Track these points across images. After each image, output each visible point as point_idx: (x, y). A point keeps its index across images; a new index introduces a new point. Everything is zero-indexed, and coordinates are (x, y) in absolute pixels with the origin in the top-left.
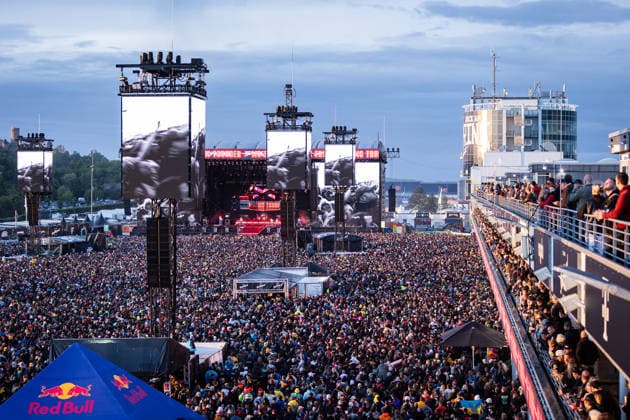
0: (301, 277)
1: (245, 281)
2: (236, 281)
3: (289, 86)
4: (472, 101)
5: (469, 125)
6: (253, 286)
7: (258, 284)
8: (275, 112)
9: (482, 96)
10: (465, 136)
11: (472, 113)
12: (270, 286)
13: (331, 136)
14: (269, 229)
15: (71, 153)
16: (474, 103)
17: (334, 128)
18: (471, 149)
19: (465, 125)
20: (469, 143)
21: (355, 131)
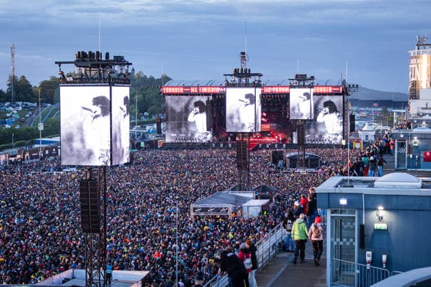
0: (249, 199)
1: (200, 206)
2: (192, 206)
3: (243, 53)
4: (417, 47)
5: (413, 66)
6: (205, 210)
7: (209, 208)
8: (233, 73)
9: (425, 43)
10: (410, 73)
11: (416, 57)
12: (218, 210)
13: (295, 82)
14: (260, 145)
15: (148, 77)
16: (418, 49)
17: (297, 76)
18: (415, 84)
19: (411, 66)
20: (413, 79)
21: (312, 78)
